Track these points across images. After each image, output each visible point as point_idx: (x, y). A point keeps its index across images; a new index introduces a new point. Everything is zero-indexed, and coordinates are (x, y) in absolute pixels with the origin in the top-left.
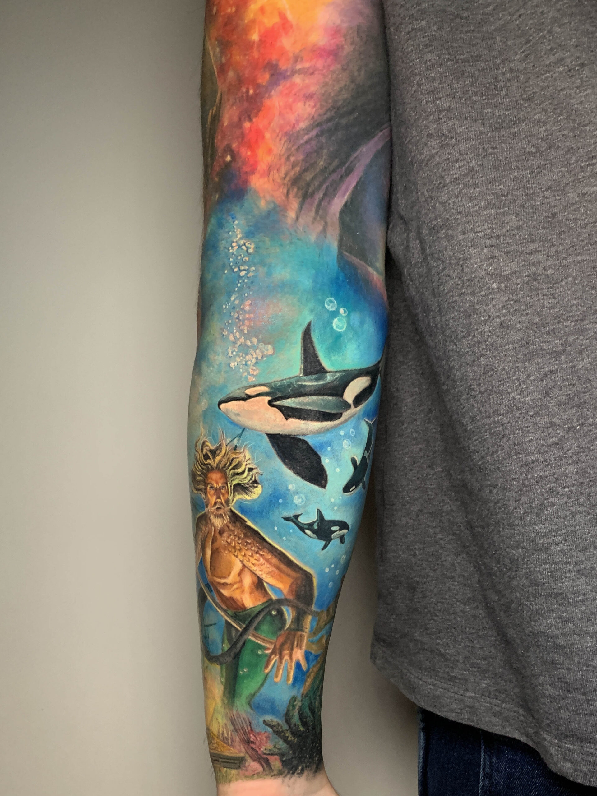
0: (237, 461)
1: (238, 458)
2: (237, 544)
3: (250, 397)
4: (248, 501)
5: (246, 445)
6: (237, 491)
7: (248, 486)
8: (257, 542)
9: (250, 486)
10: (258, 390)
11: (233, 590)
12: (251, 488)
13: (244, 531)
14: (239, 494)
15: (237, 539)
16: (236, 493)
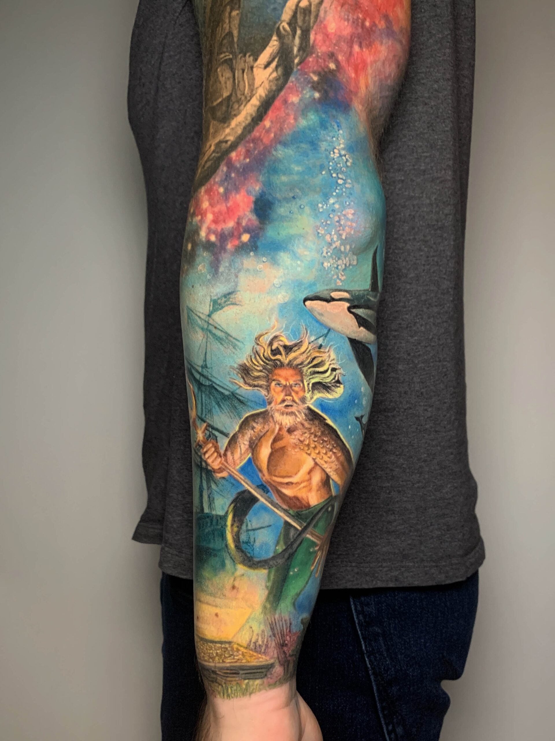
0: (320, 360)
1: (321, 357)
2: (312, 442)
3: (333, 300)
4: (330, 399)
5: (331, 346)
6: (317, 389)
7: (330, 385)
8: (333, 440)
9: (333, 386)
10: (341, 295)
11: (300, 489)
12: (333, 388)
13: (322, 429)
14: (319, 392)
15: (313, 436)
16: (316, 392)
